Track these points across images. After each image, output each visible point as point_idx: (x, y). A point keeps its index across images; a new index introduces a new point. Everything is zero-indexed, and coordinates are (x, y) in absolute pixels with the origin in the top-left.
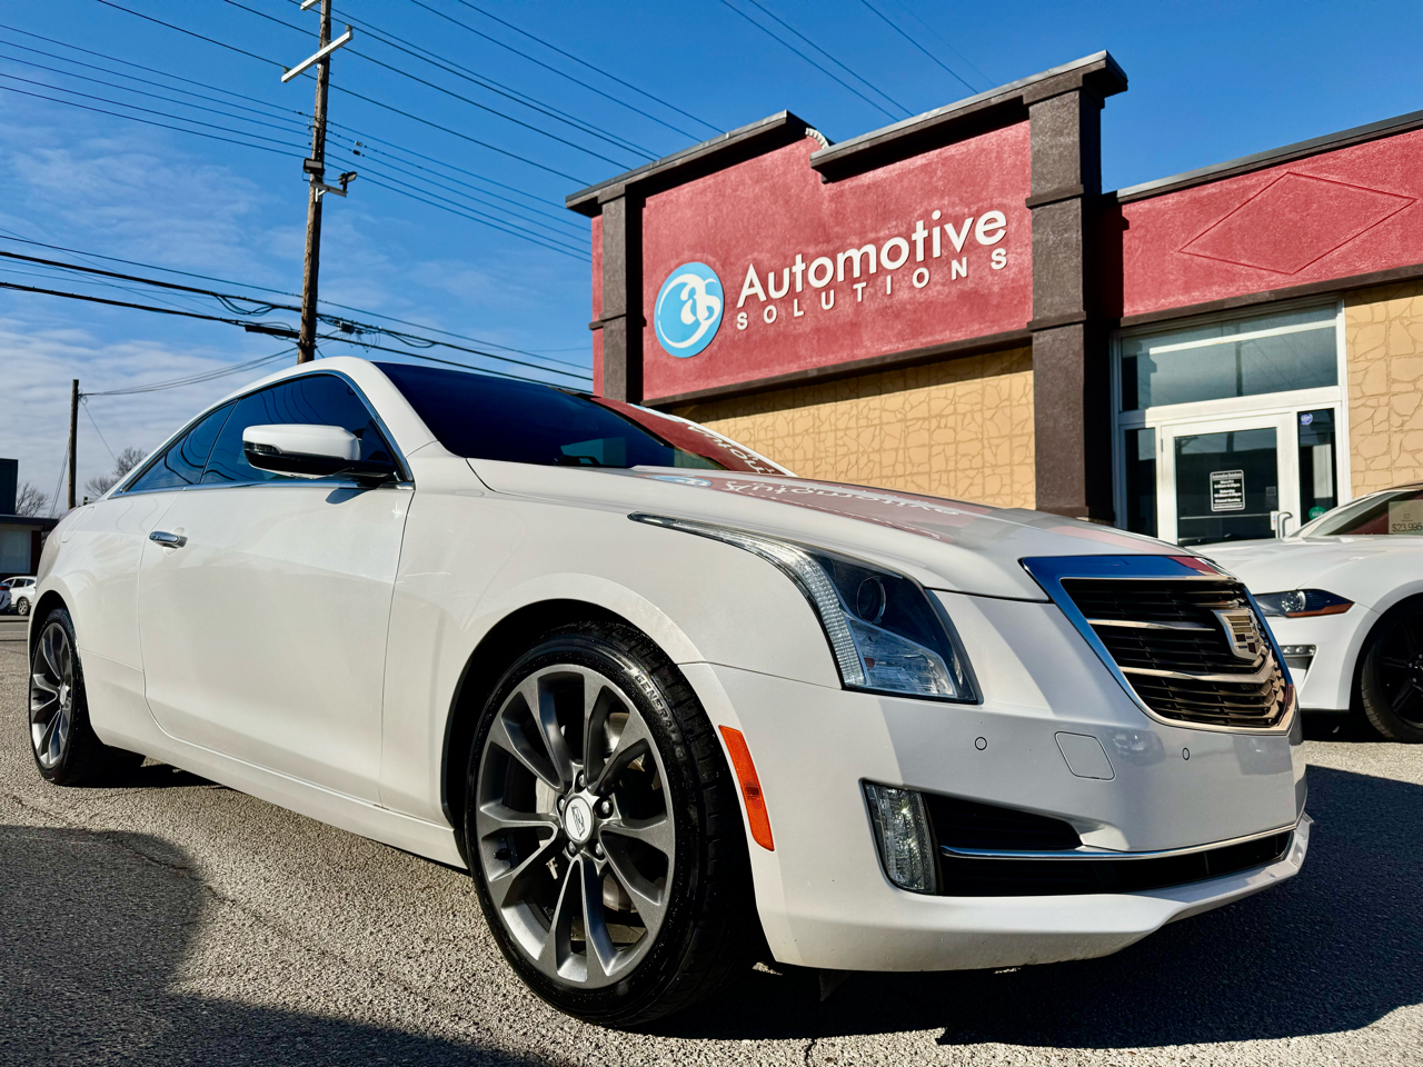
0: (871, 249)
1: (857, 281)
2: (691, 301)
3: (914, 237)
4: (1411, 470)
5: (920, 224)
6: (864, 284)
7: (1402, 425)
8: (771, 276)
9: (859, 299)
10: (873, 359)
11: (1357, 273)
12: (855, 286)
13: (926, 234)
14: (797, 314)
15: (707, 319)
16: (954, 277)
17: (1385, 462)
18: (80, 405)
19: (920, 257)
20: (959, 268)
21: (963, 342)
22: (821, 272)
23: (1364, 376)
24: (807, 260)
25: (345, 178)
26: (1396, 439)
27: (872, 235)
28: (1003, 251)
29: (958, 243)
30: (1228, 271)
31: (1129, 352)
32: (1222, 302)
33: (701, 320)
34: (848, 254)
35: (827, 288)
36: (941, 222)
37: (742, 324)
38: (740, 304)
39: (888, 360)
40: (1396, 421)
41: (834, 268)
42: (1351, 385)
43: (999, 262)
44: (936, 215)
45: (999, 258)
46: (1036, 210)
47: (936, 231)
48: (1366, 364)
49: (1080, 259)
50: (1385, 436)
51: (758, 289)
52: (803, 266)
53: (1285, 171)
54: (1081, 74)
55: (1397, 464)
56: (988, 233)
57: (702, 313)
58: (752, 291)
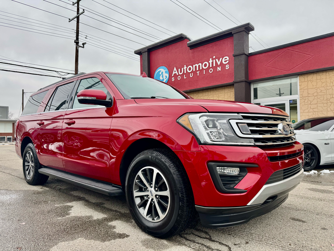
0: (200, 64)
1: (198, 71)
2: (162, 75)
3: (210, 62)
4: (312, 113)
5: (211, 59)
6: (199, 72)
7: (311, 103)
8: (179, 69)
9: (198, 75)
10: (201, 88)
11: (301, 71)
12: (197, 72)
13: (212, 61)
14: (185, 78)
15: (165, 79)
16: (218, 71)
17: (307, 111)
18: (24, 95)
19: (211, 66)
20: (219, 69)
21: (220, 85)
22: (190, 69)
23: (303, 93)
24: (187, 66)
25: (83, 44)
26: (309, 106)
27: (201, 61)
28: (228, 65)
29: (219, 63)
30: (275, 70)
31: (255, 87)
32: (274, 77)
33: (164, 79)
34: (196, 65)
35: (191, 72)
36: (215, 59)
37: (173, 80)
38: (173, 75)
39: (204, 88)
40: (309, 102)
41: (193, 68)
42: (300, 95)
43: (227, 68)
44: (214, 57)
45: (227, 67)
46: (235, 57)
47: (214, 61)
48: (303, 90)
49: (244, 68)
50: (307, 105)
51: (176, 72)
52: (186, 68)
53: (287, 49)
54: (244, 27)
55: (309, 111)
56: (225, 61)
57: (164, 77)
58: (175, 73)
